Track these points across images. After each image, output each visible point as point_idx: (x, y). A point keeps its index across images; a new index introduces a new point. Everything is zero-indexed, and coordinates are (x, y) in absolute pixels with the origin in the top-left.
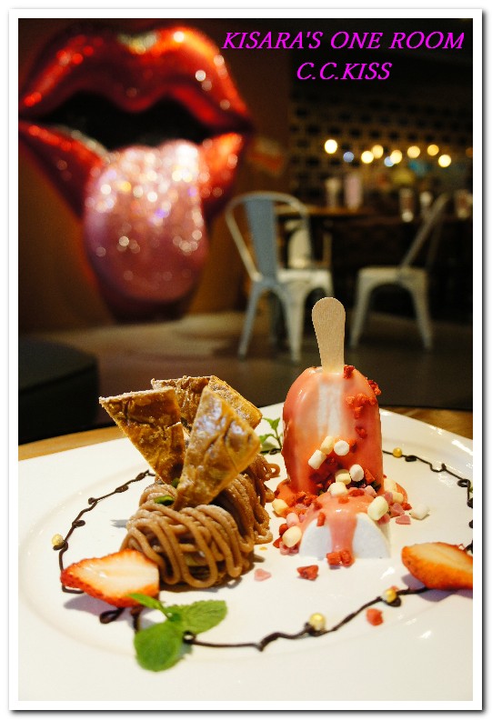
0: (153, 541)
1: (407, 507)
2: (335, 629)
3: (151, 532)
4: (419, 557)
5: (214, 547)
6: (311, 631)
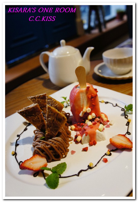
0: (43, 151)
1: (108, 121)
2: (96, 166)
3: (41, 149)
4: (115, 142)
5: (60, 149)
6: (90, 168)
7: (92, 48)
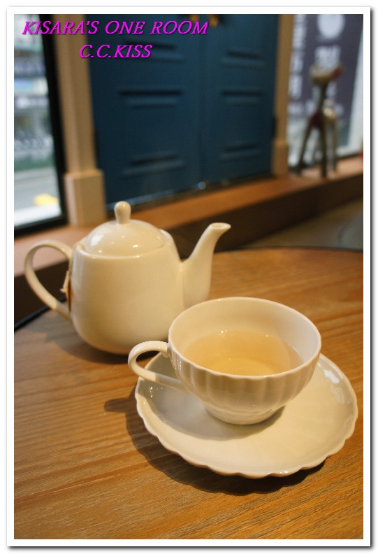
7: (225, 227)
